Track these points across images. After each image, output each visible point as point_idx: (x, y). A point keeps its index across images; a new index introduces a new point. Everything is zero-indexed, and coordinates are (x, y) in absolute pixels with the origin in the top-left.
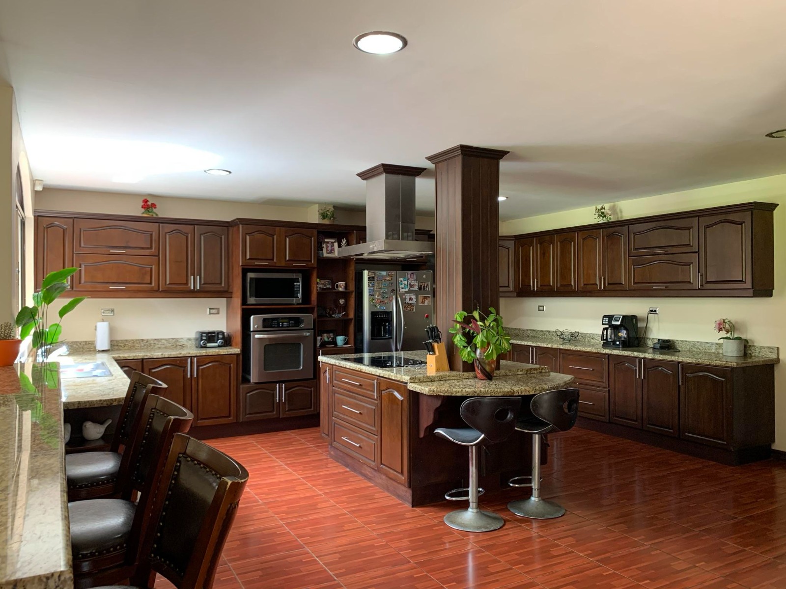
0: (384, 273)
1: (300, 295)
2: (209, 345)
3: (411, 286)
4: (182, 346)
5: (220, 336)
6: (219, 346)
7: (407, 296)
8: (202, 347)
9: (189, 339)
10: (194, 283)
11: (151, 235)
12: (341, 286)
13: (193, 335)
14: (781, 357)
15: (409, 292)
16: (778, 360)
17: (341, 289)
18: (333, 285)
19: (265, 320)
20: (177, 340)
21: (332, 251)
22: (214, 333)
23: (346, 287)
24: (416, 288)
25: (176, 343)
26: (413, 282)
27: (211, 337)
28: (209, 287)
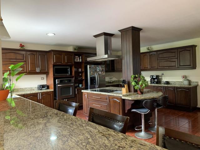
0: (93, 66)
1: (69, 73)
2: (43, 89)
3: (100, 69)
4: (33, 90)
5: (46, 86)
6: (46, 89)
7: (99, 72)
8: (41, 90)
9: (36, 88)
10: (38, 70)
11: (24, 55)
12: (80, 70)
13: (37, 86)
14: (199, 84)
15: (100, 71)
16: (198, 85)
17: (80, 71)
18: (78, 70)
19: (61, 81)
20: (32, 88)
21: (77, 60)
22: (44, 85)
23: (81, 70)
24: (101, 70)
25: (31, 89)
26: (100, 68)
27: (43, 86)
28: (42, 71)
